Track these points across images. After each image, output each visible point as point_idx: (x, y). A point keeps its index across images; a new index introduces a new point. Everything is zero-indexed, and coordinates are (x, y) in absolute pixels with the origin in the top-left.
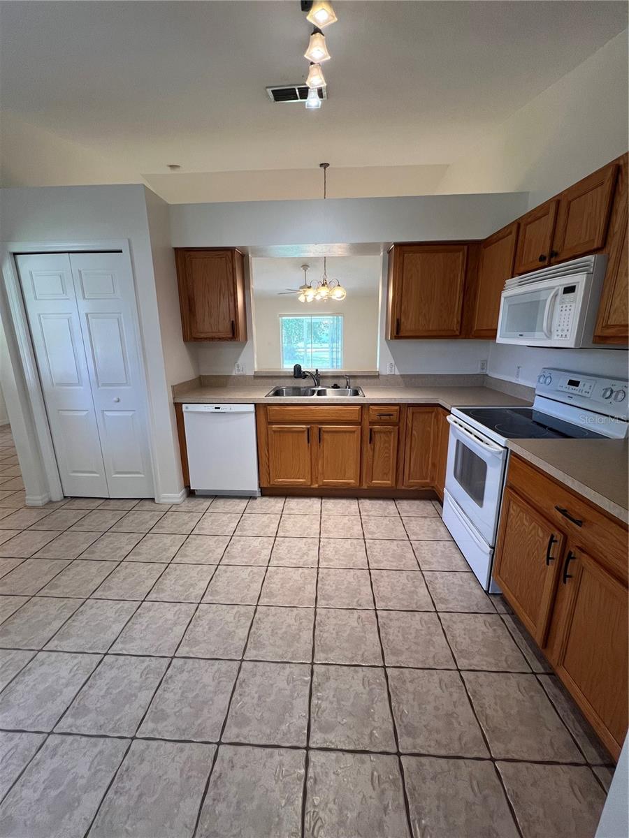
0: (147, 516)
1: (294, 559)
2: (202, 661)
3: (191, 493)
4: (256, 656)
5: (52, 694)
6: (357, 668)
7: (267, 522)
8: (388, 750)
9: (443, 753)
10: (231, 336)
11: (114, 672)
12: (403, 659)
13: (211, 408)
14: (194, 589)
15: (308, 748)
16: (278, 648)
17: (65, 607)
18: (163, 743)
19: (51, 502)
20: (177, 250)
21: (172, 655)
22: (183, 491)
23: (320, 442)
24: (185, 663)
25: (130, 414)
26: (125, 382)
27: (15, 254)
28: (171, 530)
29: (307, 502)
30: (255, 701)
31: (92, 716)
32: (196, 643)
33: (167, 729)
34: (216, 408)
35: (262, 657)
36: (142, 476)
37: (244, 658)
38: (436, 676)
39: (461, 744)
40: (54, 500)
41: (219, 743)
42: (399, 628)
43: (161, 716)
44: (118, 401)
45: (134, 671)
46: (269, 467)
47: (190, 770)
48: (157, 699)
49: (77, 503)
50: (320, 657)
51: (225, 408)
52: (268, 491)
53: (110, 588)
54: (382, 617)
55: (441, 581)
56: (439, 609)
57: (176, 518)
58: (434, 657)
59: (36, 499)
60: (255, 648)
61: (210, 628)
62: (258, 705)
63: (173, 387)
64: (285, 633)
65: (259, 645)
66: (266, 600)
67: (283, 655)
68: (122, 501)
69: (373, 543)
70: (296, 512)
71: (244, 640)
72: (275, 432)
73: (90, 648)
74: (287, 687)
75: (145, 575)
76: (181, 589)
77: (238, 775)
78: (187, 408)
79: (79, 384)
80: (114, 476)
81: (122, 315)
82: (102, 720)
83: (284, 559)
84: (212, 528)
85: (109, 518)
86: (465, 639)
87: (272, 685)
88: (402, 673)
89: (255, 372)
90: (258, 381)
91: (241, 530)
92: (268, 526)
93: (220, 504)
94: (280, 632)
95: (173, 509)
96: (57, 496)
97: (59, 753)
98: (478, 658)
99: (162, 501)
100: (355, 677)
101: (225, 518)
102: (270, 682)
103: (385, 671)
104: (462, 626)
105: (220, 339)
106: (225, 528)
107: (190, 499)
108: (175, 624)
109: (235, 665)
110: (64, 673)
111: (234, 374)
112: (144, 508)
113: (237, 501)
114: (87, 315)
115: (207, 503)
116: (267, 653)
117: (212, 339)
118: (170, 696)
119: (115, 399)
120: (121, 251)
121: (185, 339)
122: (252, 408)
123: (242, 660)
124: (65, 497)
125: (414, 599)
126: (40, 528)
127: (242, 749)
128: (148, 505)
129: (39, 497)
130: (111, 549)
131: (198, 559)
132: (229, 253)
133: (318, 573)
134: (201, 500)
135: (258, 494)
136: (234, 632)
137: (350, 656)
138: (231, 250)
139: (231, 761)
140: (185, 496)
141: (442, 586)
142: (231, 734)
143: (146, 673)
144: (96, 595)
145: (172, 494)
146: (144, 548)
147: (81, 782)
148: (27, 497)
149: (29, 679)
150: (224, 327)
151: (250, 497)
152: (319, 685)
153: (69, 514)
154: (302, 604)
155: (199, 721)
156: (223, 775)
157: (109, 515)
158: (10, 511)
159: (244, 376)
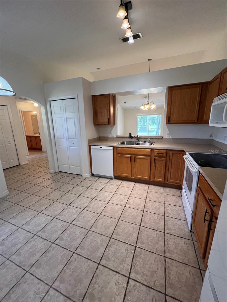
0: (78, 180)
1: (118, 202)
2: (78, 227)
3: (93, 175)
4: (94, 230)
5: (39, 225)
6: (125, 244)
7: (113, 188)
8: (126, 275)
9: (146, 284)
10: (108, 123)
11: (55, 223)
12: (144, 246)
13: (99, 147)
14: (84, 205)
15: (99, 264)
16: (102, 229)
17: (49, 202)
18: (60, 247)
19: (55, 172)
20: (93, 96)
21: (71, 223)
22: (90, 174)
23: (135, 162)
24: (73, 226)
25: (76, 148)
26: (75, 138)
27: (50, 101)
28: (83, 186)
29: (130, 183)
30: (89, 244)
31: (46, 233)
32: (78, 221)
33: (62, 243)
34: (101, 147)
35: (96, 231)
36: (79, 167)
37: (90, 230)
38: (154, 256)
39: (154, 283)
40: (56, 172)
41: (74, 253)
42: (147, 234)
43: (62, 239)
44: (73, 144)
45: (59, 224)
46: (117, 169)
47: (64, 257)
48: (62, 234)
49: (62, 174)
50: (114, 236)
51: (103, 147)
52: (117, 177)
53: (61, 199)
54: (142, 229)
55: (172, 221)
56: (166, 232)
57: (86, 182)
58: (156, 249)
59: (52, 171)
60: (94, 228)
61: (84, 218)
62: (89, 245)
63: (88, 140)
64: (106, 225)
65: (96, 227)
66: (104, 213)
67: (102, 232)
68: (73, 175)
69: (149, 202)
70: (125, 186)
71: (92, 224)
72: (119, 157)
73: (51, 215)
74: (100, 243)
75: (72, 197)
76: (80, 204)
77: (76, 263)
78: (92, 147)
79: (63, 138)
80: (72, 167)
81: (75, 117)
82: (48, 235)
83: (114, 201)
84: (95, 187)
85: (68, 179)
86: (173, 246)
87: (95, 240)
88: (141, 251)
89: (117, 136)
90: (118, 139)
91: (104, 189)
92: (113, 189)
93: (101, 179)
94: (104, 225)
95: (86, 179)
96: (57, 171)
97: (36, 241)
98: (176, 255)
99: (84, 176)
100: (124, 247)
101: (101, 184)
102: (95, 239)
103: (135, 248)
104: (173, 241)
105: (105, 125)
106: (99, 187)
107: (93, 177)
108: (75, 214)
109: (87, 231)
110: (43, 220)
111: (110, 136)
112: (78, 178)
113: (106, 179)
114: (66, 117)
115: (97, 178)
116: (97, 230)
117: (102, 124)
118: (66, 235)
119: (73, 143)
120: (75, 98)
121: (94, 125)
122: (112, 148)
123: (89, 230)
124: (59, 171)
125: (157, 226)
126: (50, 179)
127: (80, 257)
128: (80, 177)
129: (53, 171)
130: (66, 188)
131: (88, 196)
132: (108, 96)
133: (124, 208)
134: (95, 177)
135: (114, 178)
136: (90, 221)
137: (125, 239)
138: (109, 95)
139: (75, 259)
140: (91, 175)
141: (171, 224)
142: (78, 251)
143: (62, 226)
144: (57, 201)
145: (87, 174)
146: (74, 190)
147: (38, 250)
148: (50, 170)
149: (36, 219)
150: (106, 121)
151: (111, 179)
152: (110, 245)
153: (59, 177)
154: (115, 217)
155: (71, 244)
156: (72, 262)
157: (68, 178)
158: (46, 173)
159: (113, 137)
